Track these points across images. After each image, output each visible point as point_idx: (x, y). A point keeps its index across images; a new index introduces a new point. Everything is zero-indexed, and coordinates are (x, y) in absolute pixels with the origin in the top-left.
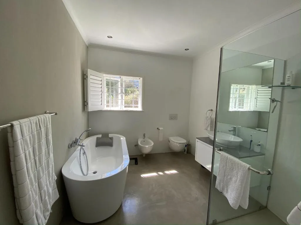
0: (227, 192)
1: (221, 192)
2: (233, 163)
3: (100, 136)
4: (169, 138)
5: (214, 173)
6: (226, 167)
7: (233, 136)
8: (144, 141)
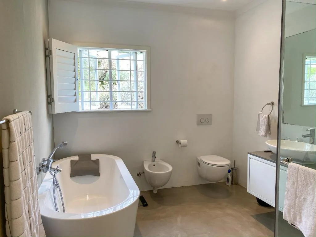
0: (301, 221)
1: (292, 224)
2: (306, 176)
3: (76, 158)
4: (199, 158)
5: (280, 209)
6: (297, 183)
7: (310, 145)
8: (154, 165)
